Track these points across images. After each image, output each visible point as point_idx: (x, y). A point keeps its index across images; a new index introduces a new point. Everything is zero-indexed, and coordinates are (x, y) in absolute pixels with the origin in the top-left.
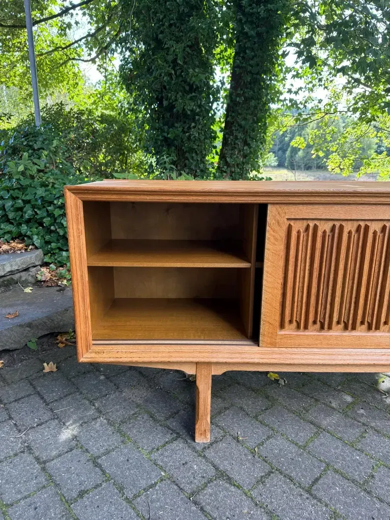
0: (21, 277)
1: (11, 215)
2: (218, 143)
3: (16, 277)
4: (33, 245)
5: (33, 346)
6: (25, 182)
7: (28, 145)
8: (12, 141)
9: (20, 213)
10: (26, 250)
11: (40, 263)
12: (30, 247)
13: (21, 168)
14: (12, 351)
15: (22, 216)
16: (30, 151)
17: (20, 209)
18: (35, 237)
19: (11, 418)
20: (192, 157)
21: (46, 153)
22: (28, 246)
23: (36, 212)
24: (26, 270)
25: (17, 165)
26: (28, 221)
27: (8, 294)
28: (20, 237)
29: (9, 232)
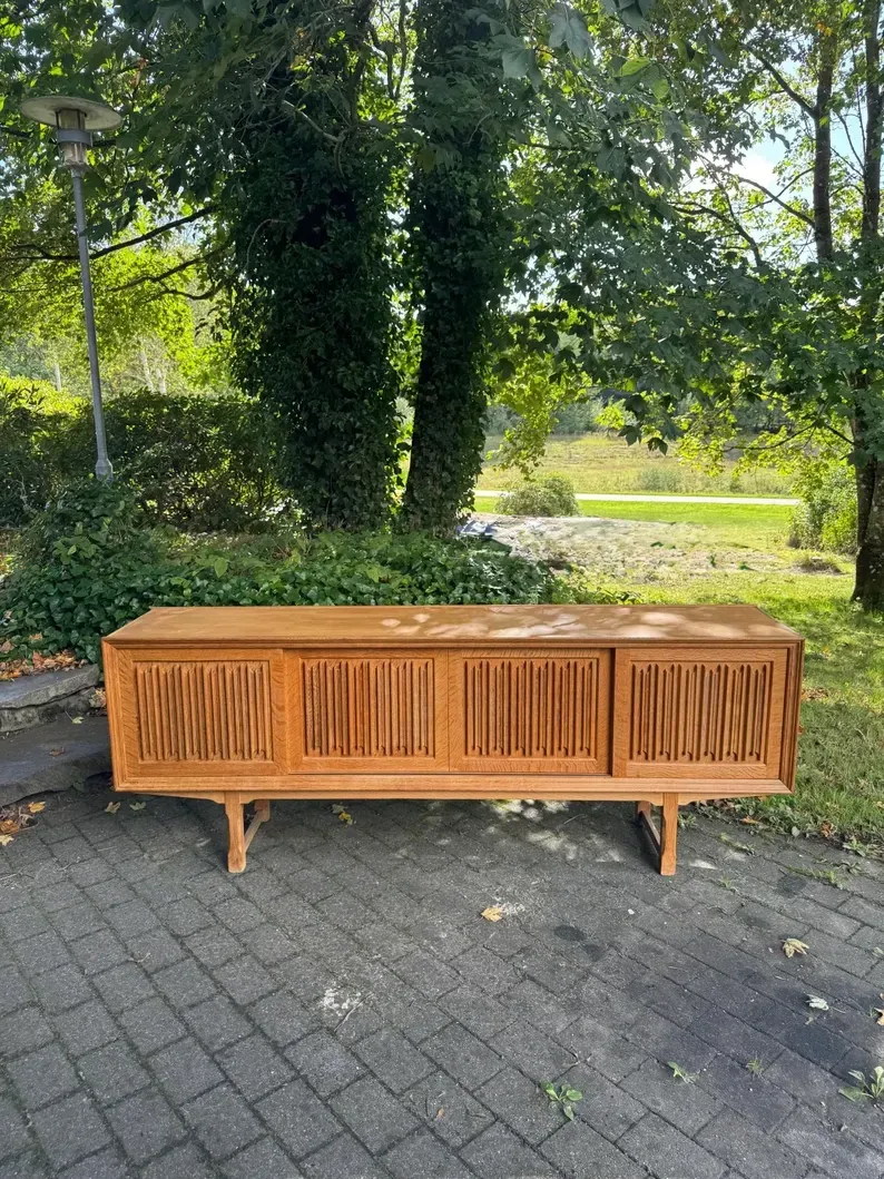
0: (68, 703)
1: (58, 617)
2: (405, 463)
3: (62, 704)
4: (86, 658)
5: (80, 788)
6: (77, 570)
7: (83, 510)
8: (60, 505)
9: (70, 614)
10: (77, 666)
11: (94, 683)
12: (83, 662)
13: (73, 550)
14: (56, 792)
15: (72, 620)
16: (86, 520)
17: (71, 610)
18: (89, 648)
19: (53, 856)
20: (356, 494)
21: (109, 520)
22: (79, 659)
23: (91, 614)
24: (77, 693)
25: (68, 546)
26: (80, 627)
27: (52, 725)
28: (70, 647)
29: (55, 641)
